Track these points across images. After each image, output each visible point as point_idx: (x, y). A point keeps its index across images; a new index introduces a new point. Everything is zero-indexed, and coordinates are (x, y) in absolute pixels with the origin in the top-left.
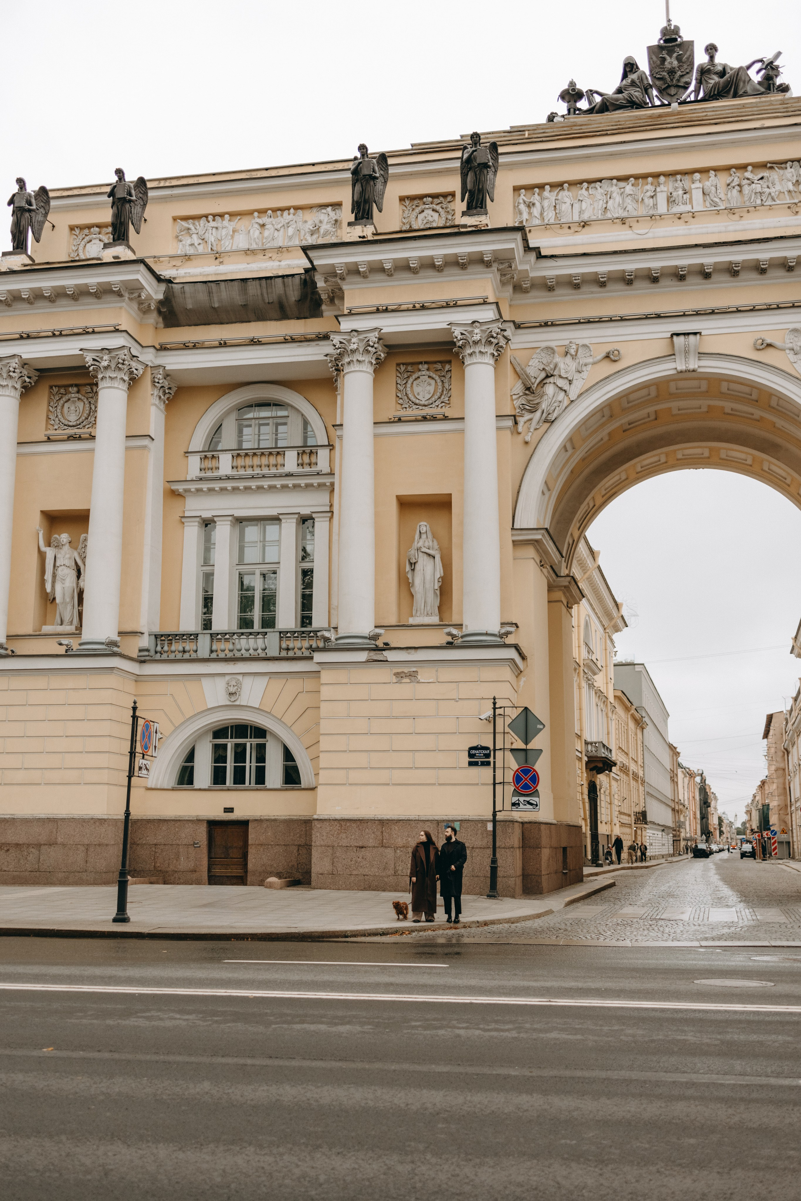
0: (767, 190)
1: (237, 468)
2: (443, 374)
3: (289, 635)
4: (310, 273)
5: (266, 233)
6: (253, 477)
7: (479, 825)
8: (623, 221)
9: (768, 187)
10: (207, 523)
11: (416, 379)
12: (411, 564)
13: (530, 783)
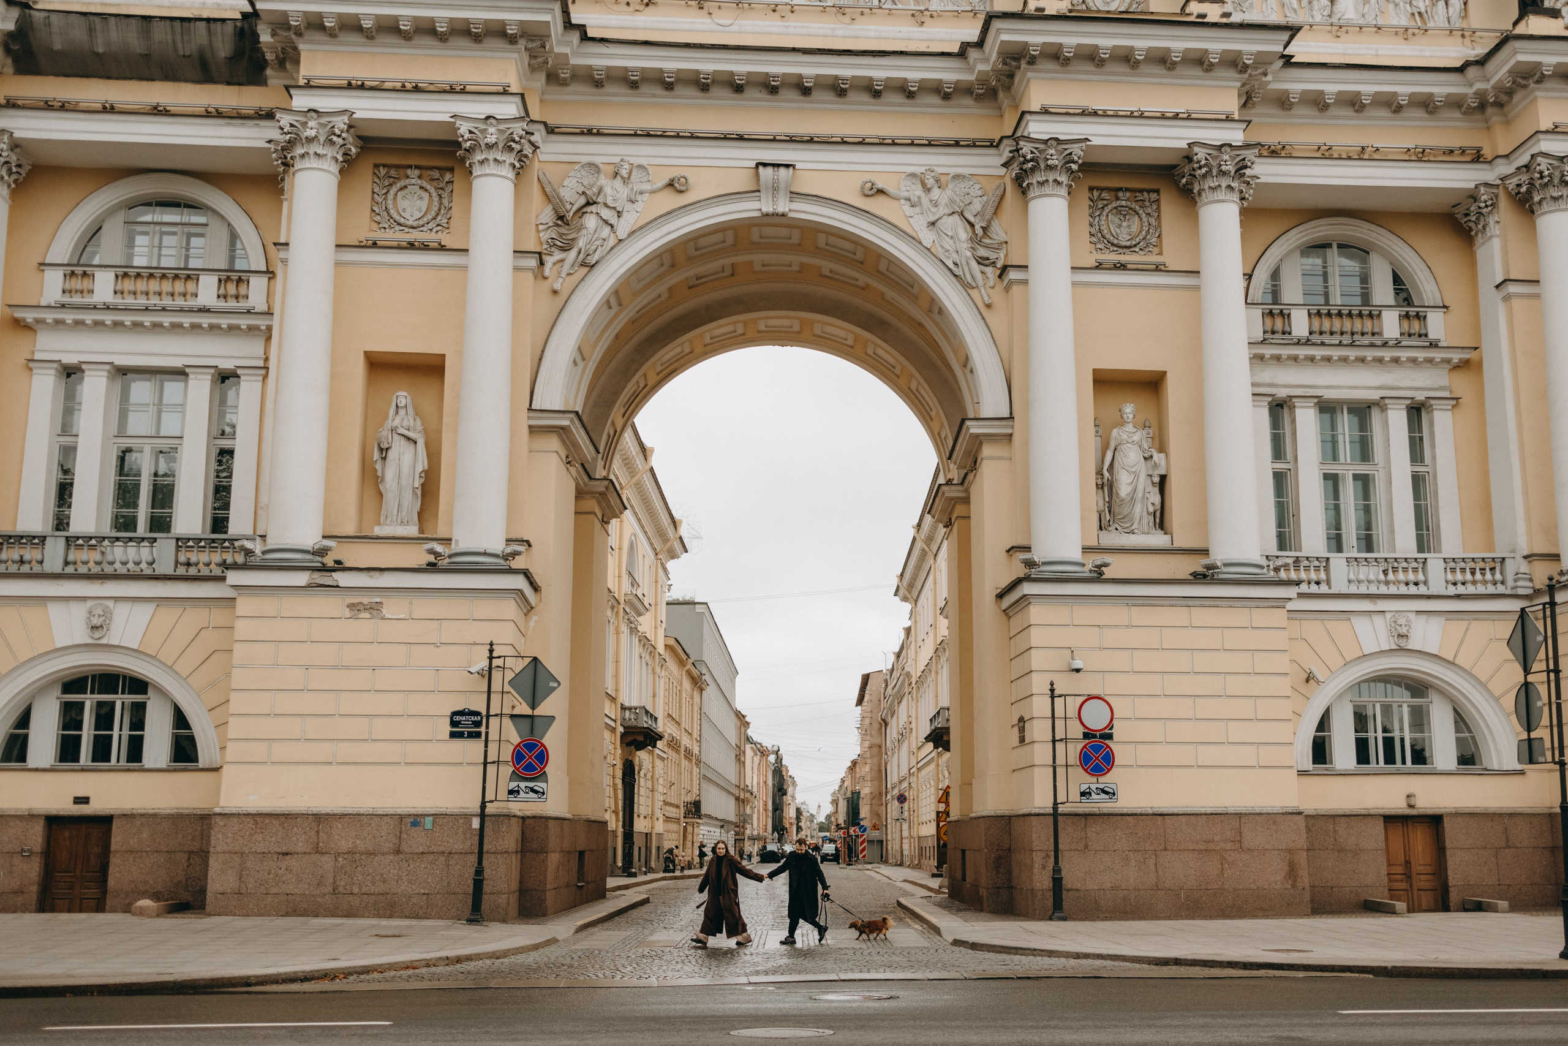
1: (122, 293)
2: (441, 185)
3: (191, 543)
4: (249, 20)
6: (147, 309)
7: (461, 821)
8: (700, 4)
10: (71, 373)
11: (401, 189)
12: (381, 450)
13: (535, 763)
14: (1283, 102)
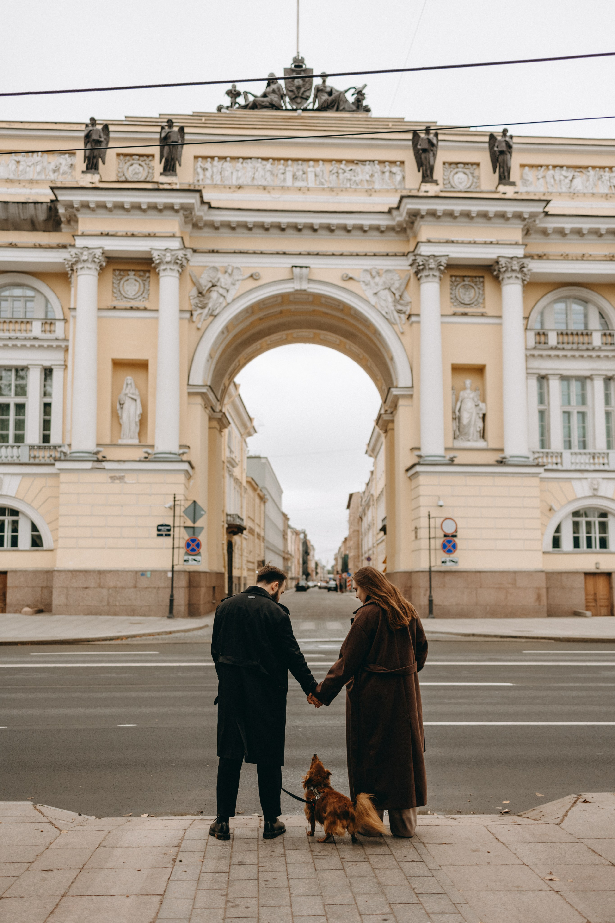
0: (353, 178)
2: (145, 278)
3: (34, 448)
4: (54, 203)
5: (21, 168)
6: (9, 338)
7: (163, 574)
8: (264, 188)
9: (354, 176)
11: (126, 281)
12: (120, 404)
13: (195, 548)
14: (544, 232)
